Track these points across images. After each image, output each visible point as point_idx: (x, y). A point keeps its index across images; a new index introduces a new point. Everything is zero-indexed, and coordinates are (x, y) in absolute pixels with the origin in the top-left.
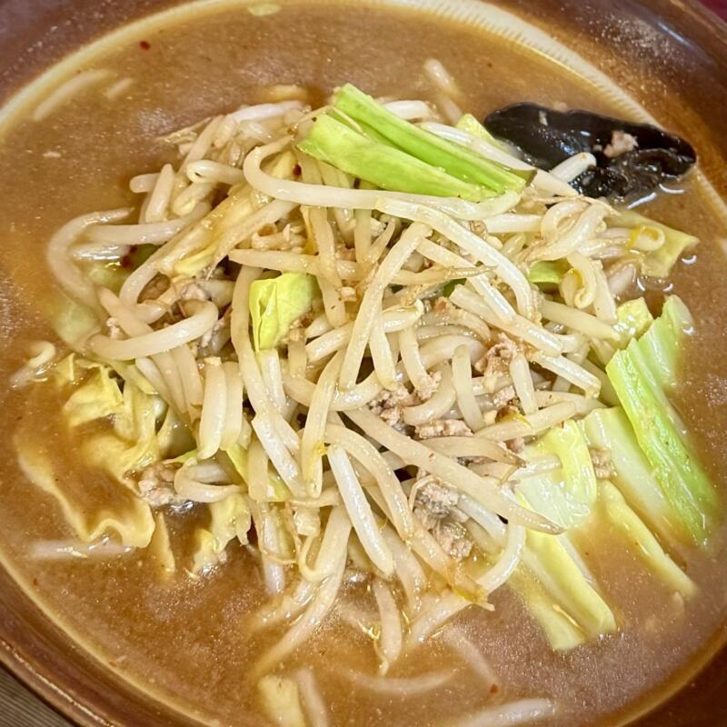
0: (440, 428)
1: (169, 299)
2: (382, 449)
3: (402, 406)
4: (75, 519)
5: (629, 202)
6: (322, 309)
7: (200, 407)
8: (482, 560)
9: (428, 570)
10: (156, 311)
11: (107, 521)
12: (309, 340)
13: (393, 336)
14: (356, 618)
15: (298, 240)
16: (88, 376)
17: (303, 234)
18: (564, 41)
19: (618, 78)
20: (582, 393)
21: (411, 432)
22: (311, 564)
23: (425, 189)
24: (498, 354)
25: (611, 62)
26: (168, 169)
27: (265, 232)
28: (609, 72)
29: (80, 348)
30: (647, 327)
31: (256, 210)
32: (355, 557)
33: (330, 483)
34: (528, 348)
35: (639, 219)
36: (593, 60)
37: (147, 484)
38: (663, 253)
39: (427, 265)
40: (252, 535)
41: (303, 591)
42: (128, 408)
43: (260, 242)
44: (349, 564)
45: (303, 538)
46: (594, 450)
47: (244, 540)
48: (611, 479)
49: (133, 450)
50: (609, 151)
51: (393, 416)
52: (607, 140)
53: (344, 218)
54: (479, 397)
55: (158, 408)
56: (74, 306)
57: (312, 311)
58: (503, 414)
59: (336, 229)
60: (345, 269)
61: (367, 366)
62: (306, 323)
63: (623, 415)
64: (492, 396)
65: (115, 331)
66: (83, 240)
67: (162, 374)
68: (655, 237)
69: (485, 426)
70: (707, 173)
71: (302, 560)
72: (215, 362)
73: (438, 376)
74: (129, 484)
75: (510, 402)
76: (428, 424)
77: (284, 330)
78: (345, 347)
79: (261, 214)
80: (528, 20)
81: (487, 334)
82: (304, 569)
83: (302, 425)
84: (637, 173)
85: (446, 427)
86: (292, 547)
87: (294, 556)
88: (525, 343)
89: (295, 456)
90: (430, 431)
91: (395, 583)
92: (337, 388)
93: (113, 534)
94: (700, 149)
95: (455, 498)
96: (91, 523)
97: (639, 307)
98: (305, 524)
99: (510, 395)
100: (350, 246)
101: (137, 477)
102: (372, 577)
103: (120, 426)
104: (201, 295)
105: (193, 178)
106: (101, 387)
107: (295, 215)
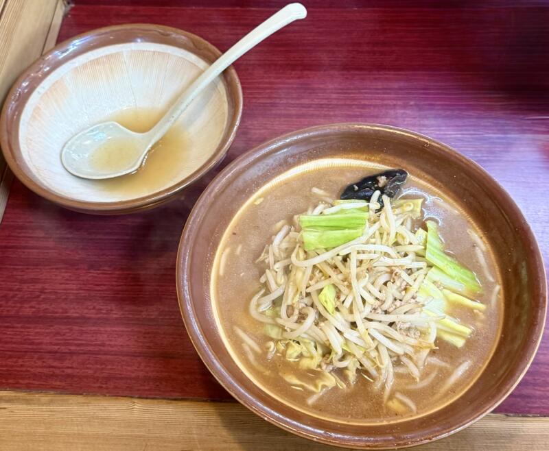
0: (394, 307)
1: (296, 312)
2: (380, 322)
3: (380, 306)
4: (311, 388)
5: (397, 198)
6: (340, 290)
7: (328, 340)
8: (425, 334)
9: (413, 347)
10: (295, 317)
11: (320, 384)
12: (343, 302)
13: (365, 288)
14: (401, 370)
15: (321, 274)
16: (287, 345)
17: (321, 271)
18: (347, 158)
19: (369, 160)
20: (421, 268)
21: (386, 312)
22: (382, 364)
23: (348, 240)
24: (396, 275)
25: (364, 157)
26: (267, 270)
27: (311, 279)
28: (366, 159)
29: (280, 338)
30: (426, 236)
31: (304, 273)
32: (391, 354)
33: (373, 339)
34: (401, 266)
35: (402, 201)
36: (358, 159)
37: (324, 367)
38: (415, 208)
39: (361, 262)
40: (361, 365)
41: (383, 372)
42: (304, 348)
43: (312, 283)
44: (391, 356)
45: (375, 358)
46: (434, 282)
47: (360, 368)
48: (444, 288)
49: (314, 360)
50: (380, 185)
51: (379, 311)
52: (377, 182)
53: (330, 261)
54: (397, 289)
55: (313, 344)
56: (269, 326)
57: (337, 293)
58: (405, 289)
59: (329, 264)
60: (340, 277)
61: (364, 301)
62: (338, 297)
63: (437, 267)
64: (400, 287)
65: (288, 330)
66: (258, 305)
67: (310, 335)
68: (410, 205)
69: (404, 297)
70: (412, 174)
71: (379, 364)
72: (322, 324)
73: (384, 291)
74: (319, 369)
75: (406, 285)
76: (390, 307)
77: (334, 303)
78: (354, 298)
79: (306, 274)
80: (333, 158)
81: (388, 270)
82: (381, 366)
83: (356, 327)
84: (393, 187)
85: (396, 305)
86: (373, 361)
87: (375, 364)
88: (400, 266)
89: (360, 338)
90: (392, 309)
91: (406, 355)
92: (360, 312)
93: (324, 386)
94: (406, 169)
95: (409, 324)
96: (316, 386)
97: (421, 231)
98: (374, 354)
99: (404, 283)
100: (336, 267)
101: (320, 366)
102: (398, 356)
103: (305, 354)
104: (304, 305)
105: (277, 270)
106: (294, 347)
107: (315, 267)
